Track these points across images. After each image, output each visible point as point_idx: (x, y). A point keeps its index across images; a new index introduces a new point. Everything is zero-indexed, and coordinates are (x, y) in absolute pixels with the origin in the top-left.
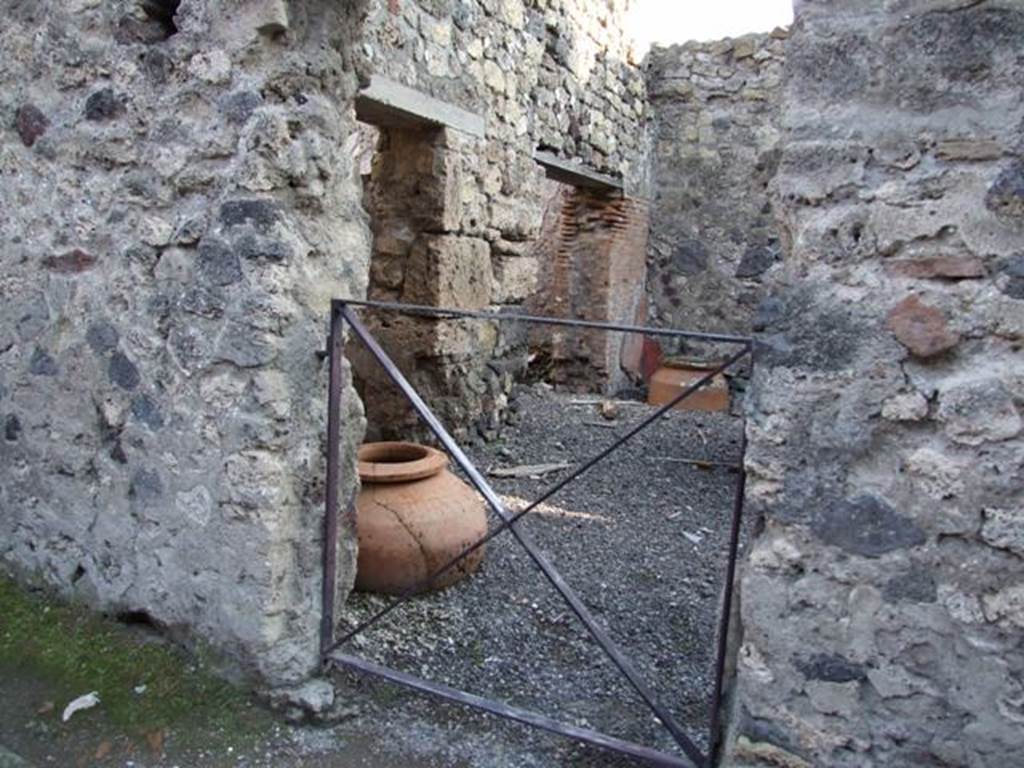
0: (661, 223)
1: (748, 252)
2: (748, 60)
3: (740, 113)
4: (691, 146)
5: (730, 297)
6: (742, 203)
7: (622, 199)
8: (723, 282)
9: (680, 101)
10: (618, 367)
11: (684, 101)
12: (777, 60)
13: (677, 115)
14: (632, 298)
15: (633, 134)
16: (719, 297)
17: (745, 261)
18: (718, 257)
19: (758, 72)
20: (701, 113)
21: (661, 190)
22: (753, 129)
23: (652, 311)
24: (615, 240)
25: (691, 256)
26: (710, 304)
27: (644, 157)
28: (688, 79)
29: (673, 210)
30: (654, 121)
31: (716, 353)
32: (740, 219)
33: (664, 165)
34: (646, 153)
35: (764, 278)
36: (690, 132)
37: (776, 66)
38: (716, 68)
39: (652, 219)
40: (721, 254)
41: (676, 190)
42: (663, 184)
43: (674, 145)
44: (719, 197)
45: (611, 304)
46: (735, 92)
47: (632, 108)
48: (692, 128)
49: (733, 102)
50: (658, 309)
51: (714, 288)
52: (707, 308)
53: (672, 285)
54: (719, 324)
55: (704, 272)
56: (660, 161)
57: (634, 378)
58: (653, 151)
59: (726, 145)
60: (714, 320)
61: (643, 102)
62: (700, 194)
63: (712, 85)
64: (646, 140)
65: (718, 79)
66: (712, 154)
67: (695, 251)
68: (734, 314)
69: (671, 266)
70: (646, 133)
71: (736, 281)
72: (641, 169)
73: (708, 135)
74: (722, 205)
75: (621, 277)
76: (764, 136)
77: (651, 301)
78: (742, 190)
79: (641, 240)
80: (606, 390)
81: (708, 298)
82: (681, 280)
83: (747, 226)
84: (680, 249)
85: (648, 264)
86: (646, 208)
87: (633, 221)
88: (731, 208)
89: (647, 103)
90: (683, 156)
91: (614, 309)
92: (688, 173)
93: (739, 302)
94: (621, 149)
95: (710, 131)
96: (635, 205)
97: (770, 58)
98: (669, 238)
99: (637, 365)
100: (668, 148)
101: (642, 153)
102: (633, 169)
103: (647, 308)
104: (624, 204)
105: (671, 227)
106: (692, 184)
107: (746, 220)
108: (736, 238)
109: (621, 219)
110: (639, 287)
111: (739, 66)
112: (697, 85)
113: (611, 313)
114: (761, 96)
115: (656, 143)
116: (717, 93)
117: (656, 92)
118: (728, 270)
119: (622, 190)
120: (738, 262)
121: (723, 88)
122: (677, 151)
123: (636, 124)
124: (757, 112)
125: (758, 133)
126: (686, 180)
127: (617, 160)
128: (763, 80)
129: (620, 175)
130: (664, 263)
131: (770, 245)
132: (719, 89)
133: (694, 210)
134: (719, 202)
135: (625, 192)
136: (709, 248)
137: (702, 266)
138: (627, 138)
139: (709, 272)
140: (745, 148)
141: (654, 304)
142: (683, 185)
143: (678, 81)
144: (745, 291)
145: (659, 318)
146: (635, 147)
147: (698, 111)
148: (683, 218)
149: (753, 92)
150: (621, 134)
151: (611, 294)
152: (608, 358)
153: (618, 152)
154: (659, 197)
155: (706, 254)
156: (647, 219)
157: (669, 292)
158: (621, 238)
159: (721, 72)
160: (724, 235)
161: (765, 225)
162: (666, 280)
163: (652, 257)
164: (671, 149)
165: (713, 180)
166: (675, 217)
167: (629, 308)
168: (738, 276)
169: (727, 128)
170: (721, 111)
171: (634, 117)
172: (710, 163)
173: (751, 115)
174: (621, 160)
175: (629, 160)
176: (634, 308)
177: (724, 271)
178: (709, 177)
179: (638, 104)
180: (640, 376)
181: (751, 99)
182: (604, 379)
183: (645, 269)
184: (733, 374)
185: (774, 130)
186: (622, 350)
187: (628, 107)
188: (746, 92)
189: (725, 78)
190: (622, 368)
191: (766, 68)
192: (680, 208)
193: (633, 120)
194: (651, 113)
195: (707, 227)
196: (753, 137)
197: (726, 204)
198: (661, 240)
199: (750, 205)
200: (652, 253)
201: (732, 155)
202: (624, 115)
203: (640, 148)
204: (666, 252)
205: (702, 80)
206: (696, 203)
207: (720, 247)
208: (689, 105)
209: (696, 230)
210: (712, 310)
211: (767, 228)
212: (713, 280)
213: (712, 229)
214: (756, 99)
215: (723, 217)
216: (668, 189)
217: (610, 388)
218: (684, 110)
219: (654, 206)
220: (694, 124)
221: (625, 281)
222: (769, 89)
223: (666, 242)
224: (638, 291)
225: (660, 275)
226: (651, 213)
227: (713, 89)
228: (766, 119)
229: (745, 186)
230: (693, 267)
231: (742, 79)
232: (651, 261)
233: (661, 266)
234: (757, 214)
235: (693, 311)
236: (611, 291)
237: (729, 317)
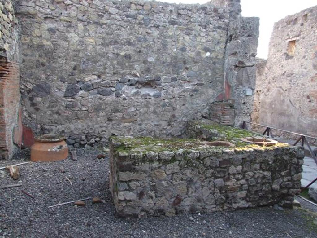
0: (26, 73)
1: (68, 86)
2: (62, 3)
3: (60, 26)
4: (38, 39)
5: (62, 106)
6: (64, 65)
7: (7, 62)
8: (58, 100)
9: (30, 17)
10: (12, 143)
11: (33, 18)
12: (75, 6)
13: (29, 24)
14: (15, 109)
15: (9, 30)
16: (57, 106)
17: (68, 90)
18: (55, 88)
19: (66, 10)
20: (42, 24)
21: (25, 58)
22: (67, 34)
23: (25, 114)
24: (5, 83)
25: (42, 88)
26: (53, 109)
27: (15, 42)
28: (34, 7)
29: (32, 68)
30: (18, 25)
31: (58, 130)
32: (64, 72)
33: (25, 47)
34: (16, 40)
35: (76, 97)
36: (37, 32)
37: (74, 8)
38: (47, 5)
39: (21, 71)
40: (57, 87)
41: (32, 58)
42: (26, 55)
43: (29, 37)
44: (53, 62)
45: (6, 115)
46: (58, 17)
47: (8, 17)
48: (38, 30)
49: (56, 21)
50: (28, 112)
51: (54, 103)
52: (52, 111)
53: (34, 101)
54: (58, 118)
55: (49, 96)
56: (23, 44)
57: (20, 146)
58: (19, 39)
59: (55, 40)
60: (56, 116)
61: (12, 15)
62: (45, 61)
63: (46, 12)
64: (15, 34)
65: (49, 10)
66: (49, 43)
67: (44, 86)
68: (65, 113)
69: (33, 93)
70: (15, 31)
71: (64, 99)
72: (14, 48)
73: (46, 35)
74: (55, 66)
75: (9, 101)
76: (71, 37)
77: (25, 109)
78: (64, 60)
79: (17, 82)
80: (8, 157)
81: (53, 107)
82: (39, 99)
83: (67, 76)
84: (37, 85)
85: (21, 92)
86: (18, 66)
87: (13, 73)
88: (59, 68)
89: (14, 16)
90: (35, 43)
91: (7, 117)
92: (38, 51)
93: (66, 107)
94: (4, 38)
95: (47, 32)
96: (13, 65)
97: (72, 4)
98: (31, 80)
99: (21, 139)
100: (26, 38)
101: (14, 40)
102: (10, 47)
103: (22, 113)
104: (8, 65)
105: (31, 75)
106: (40, 56)
107: (67, 73)
108: (63, 81)
109: (7, 73)
110: (18, 103)
111: (58, 5)
112: (39, 11)
113: (6, 119)
114: (69, 20)
115: (20, 36)
116: (49, 16)
117: (18, 11)
118: (60, 94)
119: (6, 58)
120: (64, 91)
121: (52, 14)
122: (31, 40)
123: (10, 26)
124: (68, 27)
125: (69, 36)
126: (37, 54)
127: (3, 43)
128: (69, 13)
129: (4, 51)
130: (29, 91)
131: (77, 83)
132: (49, 14)
133: (42, 68)
134: (53, 65)
135: (8, 59)
136: (50, 84)
137: (48, 93)
138: (6, 32)
139: (52, 95)
140: (64, 42)
141: (26, 110)
142: (36, 56)
143: (29, 7)
144: (68, 103)
145: (30, 117)
146: (10, 37)
147: (40, 23)
148: (37, 71)
149: (65, 18)
150: (4, 30)
151: (5, 110)
152: (7, 142)
153: (3, 39)
154: (24, 61)
155: (49, 87)
156: (19, 71)
157: (33, 105)
158: (8, 82)
159: (50, 7)
160: (58, 79)
161: (75, 75)
162: (31, 99)
163: (23, 89)
164: (28, 40)
165: (50, 54)
166: (33, 70)
167: (14, 115)
168: (65, 97)
169: (55, 32)
170: (51, 24)
171: (9, 22)
172: (48, 47)
173: (65, 28)
174: (5, 43)
175: (8, 43)
176: (17, 113)
177: (59, 95)
178: (48, 53)
179: (10, 15)
180: (23, 144)
181: (64, 21)
182: (6, 152)
183: (20, 94)
184: (67, 138)
185: (76, 35)
186: (13, 136)
187: (6, 16)
188: (62, 18)
189: (52, 10)
190: (14, 143)
191: (70, 8)
192: (35, 66)
193: (9, 23)
194: (16, 21)
195: (49, 76)
196: (67, 38)
197: (57, 65)
198: (27, 81)
199: (68, 67)
200: (23, 87)
201: (58, 45)
202: (4, 20)
203: (13, 37)
204: (30, 87)
205: (41, 9)
206: (43, 65)
207: (56, 85)
208: (35, 20)
209: (44, 77)
210: (55, 112)
211: (76, 76)
212: (54, 99)
213: (52, 76)
214: (67, 21)
215: (56, 72)
216: (28, 58)
217: (10, 156)
218: (33, 22)
219: (22, 65)
220: (39, 29)
221: (12, 102)
222: (72, 18)
223: (30, 82)
224: (17, 105)
225: (28, 97)
226: (20, 69)
227: (46, 14)
228: (72, 30)
229: (65, 58)
230: (44, 93)
231: (60, 12)
232: (23, 91)
233: (28, 93)
234: (71, 70)
235: (46, 112)
236: (5, 109)
237: (63, 114)
